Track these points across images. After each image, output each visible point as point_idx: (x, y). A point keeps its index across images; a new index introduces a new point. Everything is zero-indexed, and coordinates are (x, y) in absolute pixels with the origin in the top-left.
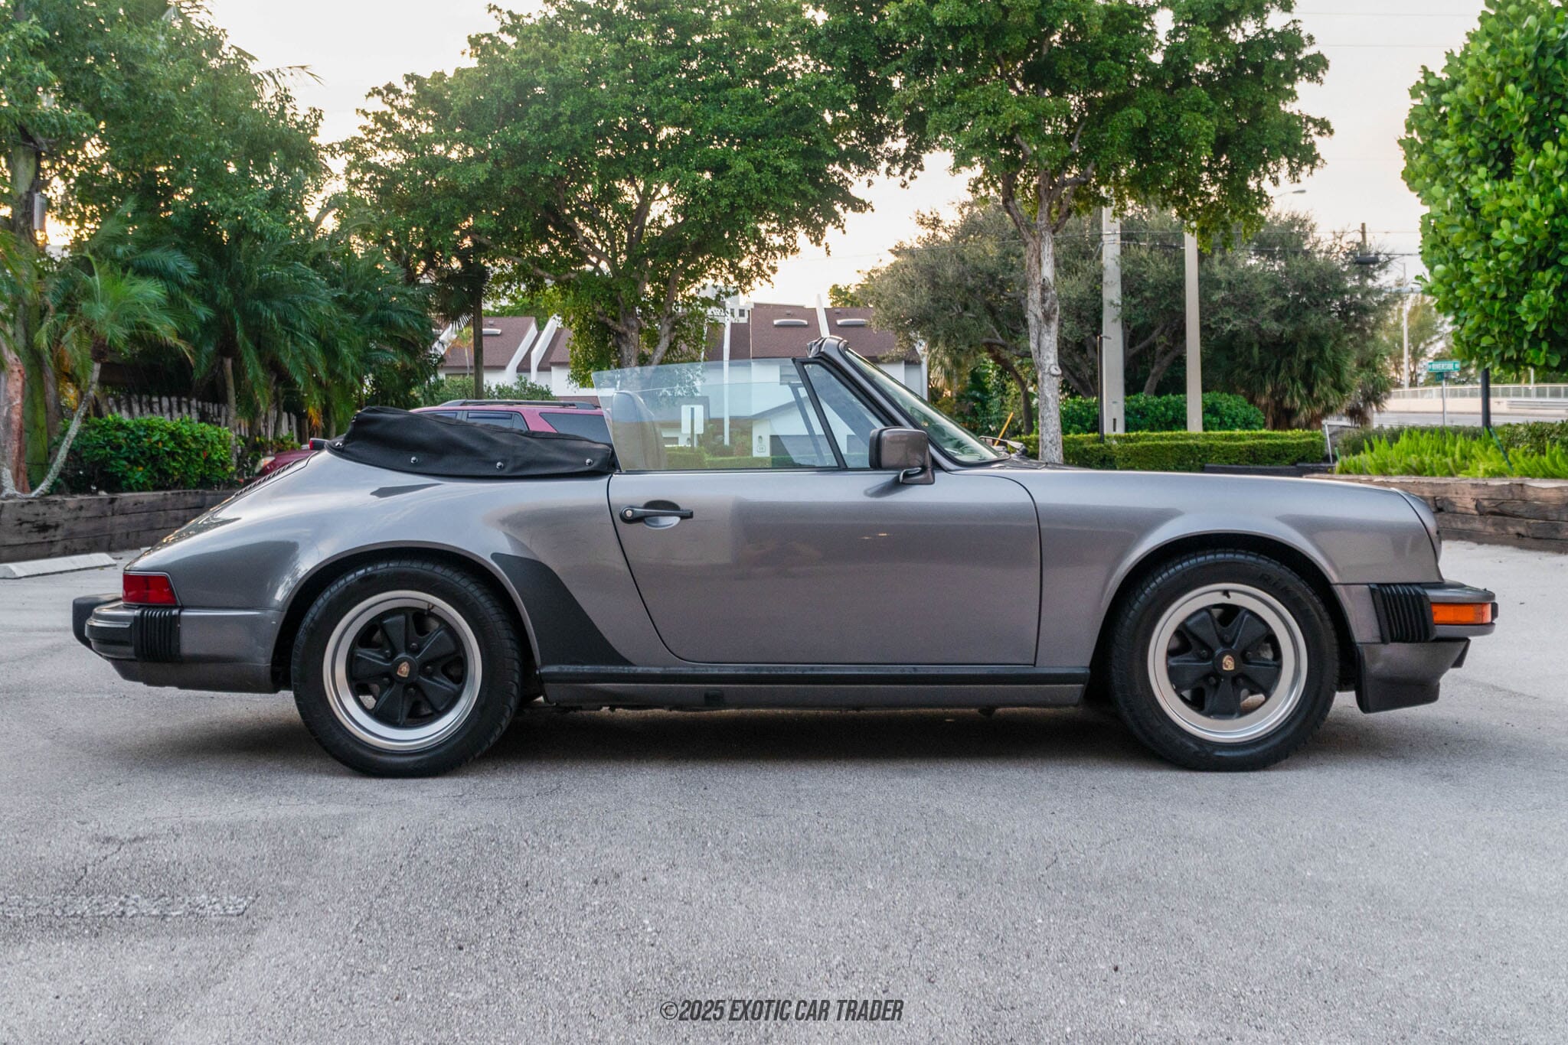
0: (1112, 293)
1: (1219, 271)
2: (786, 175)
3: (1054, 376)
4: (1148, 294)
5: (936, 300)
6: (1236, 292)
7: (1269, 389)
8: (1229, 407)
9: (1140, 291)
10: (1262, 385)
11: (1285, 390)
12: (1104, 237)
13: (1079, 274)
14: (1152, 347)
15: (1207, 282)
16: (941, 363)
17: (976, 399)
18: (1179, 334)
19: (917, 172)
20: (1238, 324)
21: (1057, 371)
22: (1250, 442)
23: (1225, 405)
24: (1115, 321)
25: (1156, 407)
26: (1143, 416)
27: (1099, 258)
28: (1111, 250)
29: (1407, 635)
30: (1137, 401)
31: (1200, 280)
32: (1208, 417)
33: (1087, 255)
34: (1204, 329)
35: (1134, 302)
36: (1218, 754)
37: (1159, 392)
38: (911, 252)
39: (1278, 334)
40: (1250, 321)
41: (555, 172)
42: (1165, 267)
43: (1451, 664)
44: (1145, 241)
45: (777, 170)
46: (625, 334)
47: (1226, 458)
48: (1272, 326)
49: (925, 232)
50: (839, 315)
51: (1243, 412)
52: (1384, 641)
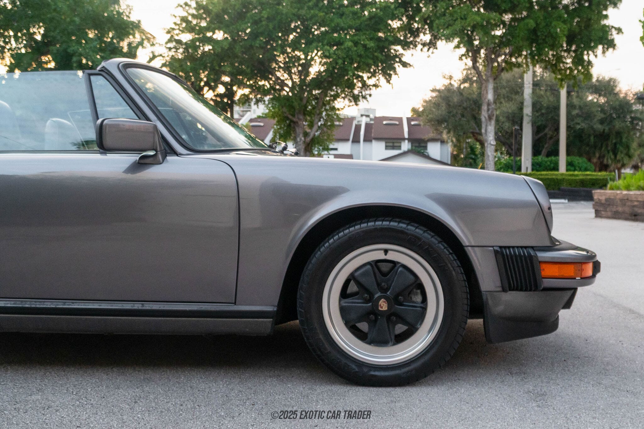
0: (528, 110)
1: (575, 101)
2: (369, 49)
3: (492, 145)
4: (543, 111)
5: (449, 112)
6: (583, 111)
7: (597, 155)
8: (578, 163)
9: (540, 109)
10: (594, 153)
11: (604, 156)
12: (525, 85)
13: (513, 101)
14: (546, 135)
15: (570, 106)
16: (452, 141)
17: (472, 158)
18: (557, 129)
19: (435, 50)
20: (584, 125)
21: (493, 142)
22: (581, 177)
23: (577, 162)
24: (528, 123)
25: (546, 162)
26: (540, 166)
27: (522, 94)
28: (528, 91)
29: (522, 286)
30: (538, 159)
31: (568, 105)
32: (569, 167)
33: (517, 93)
34: (568, 128)
35: (537, 114)
36: (372, 373)
37: (548, 155)
38: (439, 91)
39: (602, 131)
40: (589, 124)
41: (260, 45)
42: (551, 99)
43: (562, 306)
44: (543, 87)
45: (365, 46)
46: (297, 122)
47: (570, 185)
48: (599, 127)
49: (447, 82)
50: (413, 120)
51: (585, 165)
52: (504, 290)
